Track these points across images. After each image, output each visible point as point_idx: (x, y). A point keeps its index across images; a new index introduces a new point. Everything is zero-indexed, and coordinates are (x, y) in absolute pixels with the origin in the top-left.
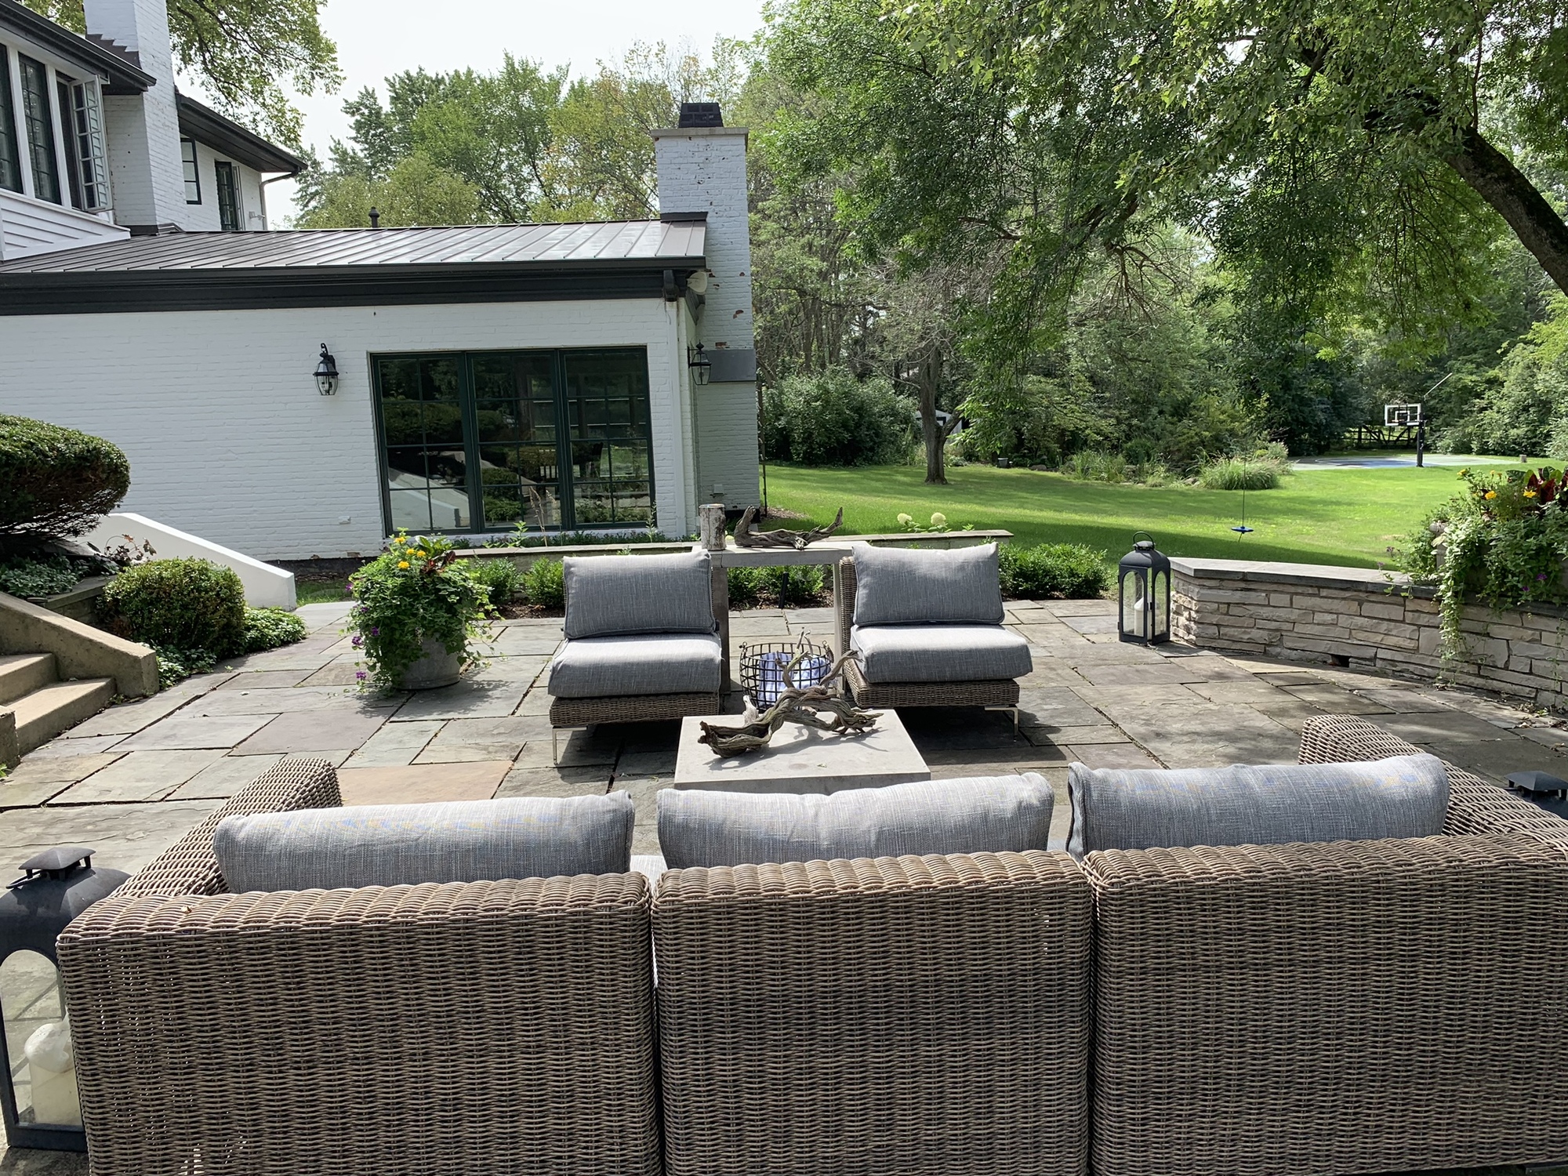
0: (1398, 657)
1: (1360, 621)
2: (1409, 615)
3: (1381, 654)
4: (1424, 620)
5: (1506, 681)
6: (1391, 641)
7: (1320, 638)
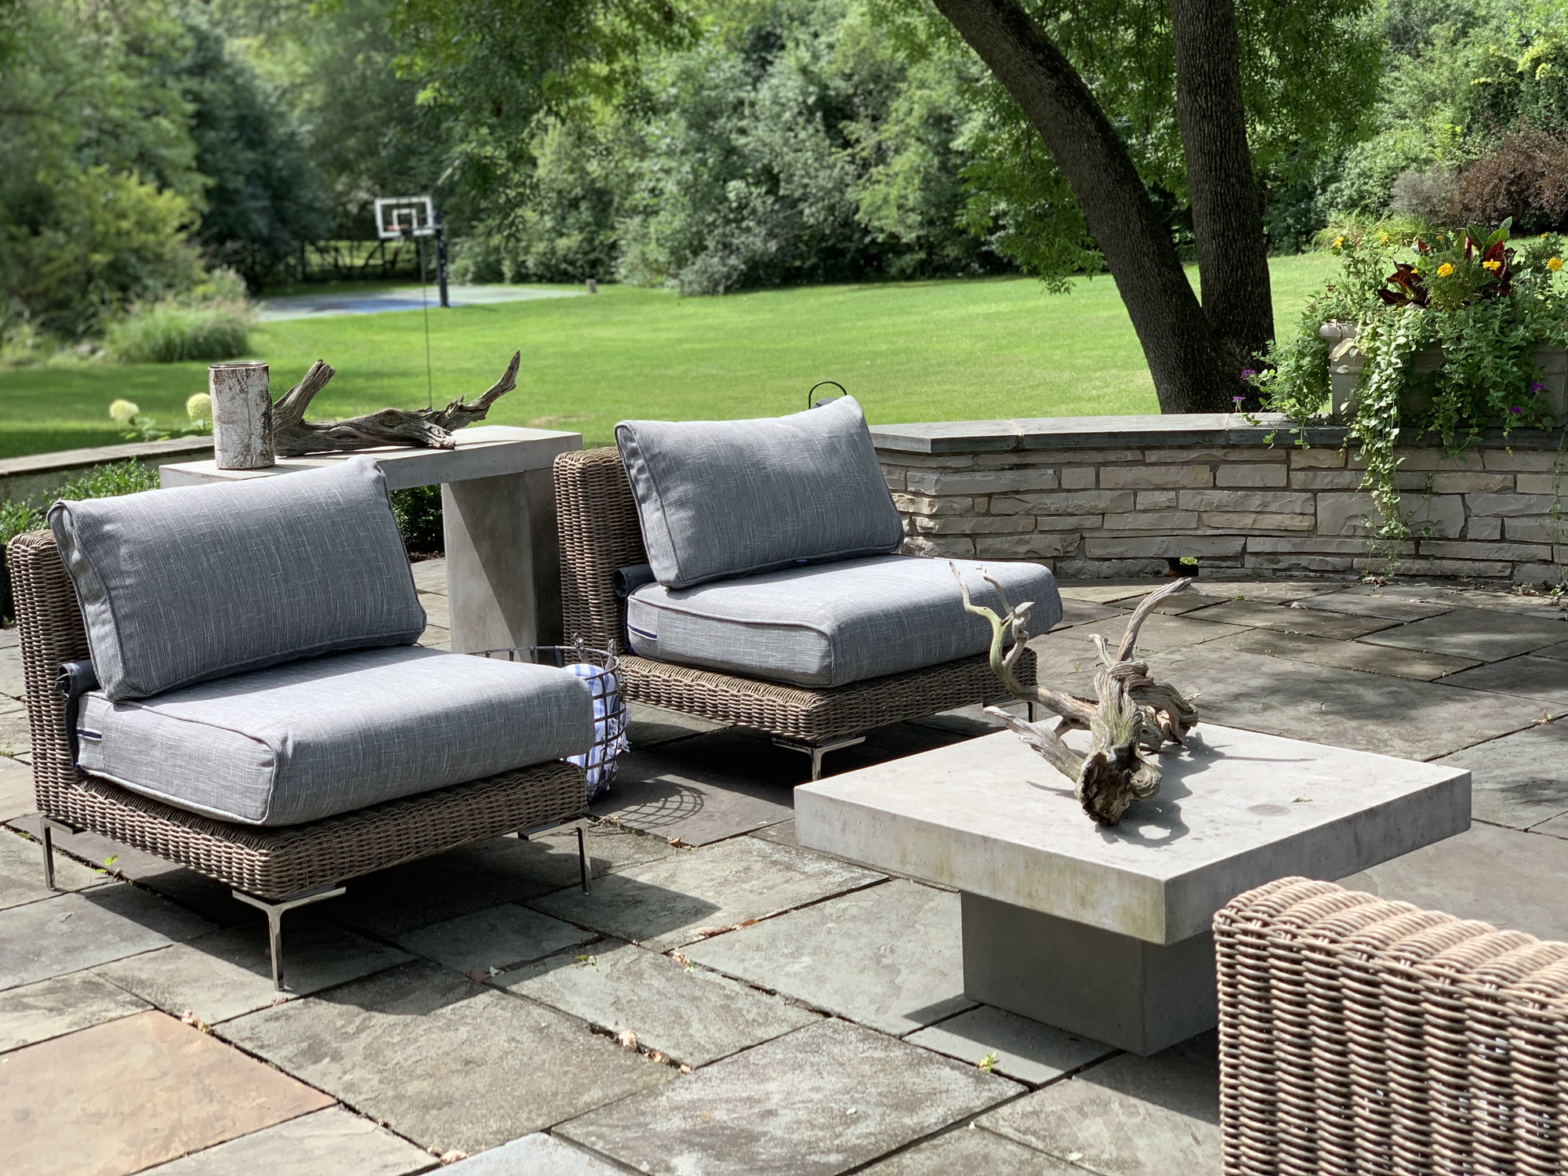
0: (1283, 546)
1: (1217, 496)
2: (1299, 478)
3: (1254, 545)
4: (1323, 480)
5: (1463, 557)
6: (1269, 522)
7: (1149, 533)
